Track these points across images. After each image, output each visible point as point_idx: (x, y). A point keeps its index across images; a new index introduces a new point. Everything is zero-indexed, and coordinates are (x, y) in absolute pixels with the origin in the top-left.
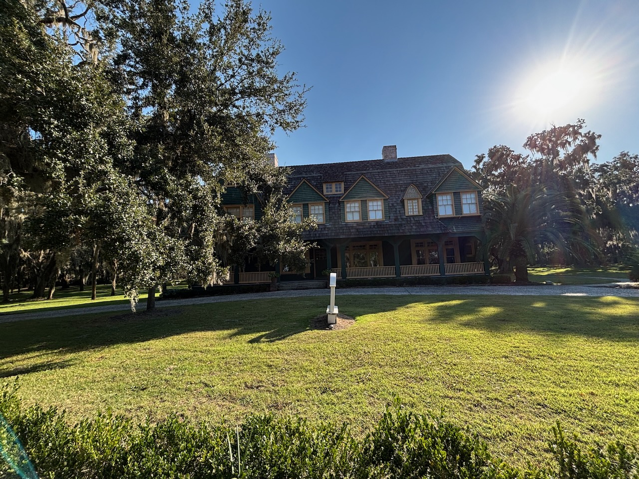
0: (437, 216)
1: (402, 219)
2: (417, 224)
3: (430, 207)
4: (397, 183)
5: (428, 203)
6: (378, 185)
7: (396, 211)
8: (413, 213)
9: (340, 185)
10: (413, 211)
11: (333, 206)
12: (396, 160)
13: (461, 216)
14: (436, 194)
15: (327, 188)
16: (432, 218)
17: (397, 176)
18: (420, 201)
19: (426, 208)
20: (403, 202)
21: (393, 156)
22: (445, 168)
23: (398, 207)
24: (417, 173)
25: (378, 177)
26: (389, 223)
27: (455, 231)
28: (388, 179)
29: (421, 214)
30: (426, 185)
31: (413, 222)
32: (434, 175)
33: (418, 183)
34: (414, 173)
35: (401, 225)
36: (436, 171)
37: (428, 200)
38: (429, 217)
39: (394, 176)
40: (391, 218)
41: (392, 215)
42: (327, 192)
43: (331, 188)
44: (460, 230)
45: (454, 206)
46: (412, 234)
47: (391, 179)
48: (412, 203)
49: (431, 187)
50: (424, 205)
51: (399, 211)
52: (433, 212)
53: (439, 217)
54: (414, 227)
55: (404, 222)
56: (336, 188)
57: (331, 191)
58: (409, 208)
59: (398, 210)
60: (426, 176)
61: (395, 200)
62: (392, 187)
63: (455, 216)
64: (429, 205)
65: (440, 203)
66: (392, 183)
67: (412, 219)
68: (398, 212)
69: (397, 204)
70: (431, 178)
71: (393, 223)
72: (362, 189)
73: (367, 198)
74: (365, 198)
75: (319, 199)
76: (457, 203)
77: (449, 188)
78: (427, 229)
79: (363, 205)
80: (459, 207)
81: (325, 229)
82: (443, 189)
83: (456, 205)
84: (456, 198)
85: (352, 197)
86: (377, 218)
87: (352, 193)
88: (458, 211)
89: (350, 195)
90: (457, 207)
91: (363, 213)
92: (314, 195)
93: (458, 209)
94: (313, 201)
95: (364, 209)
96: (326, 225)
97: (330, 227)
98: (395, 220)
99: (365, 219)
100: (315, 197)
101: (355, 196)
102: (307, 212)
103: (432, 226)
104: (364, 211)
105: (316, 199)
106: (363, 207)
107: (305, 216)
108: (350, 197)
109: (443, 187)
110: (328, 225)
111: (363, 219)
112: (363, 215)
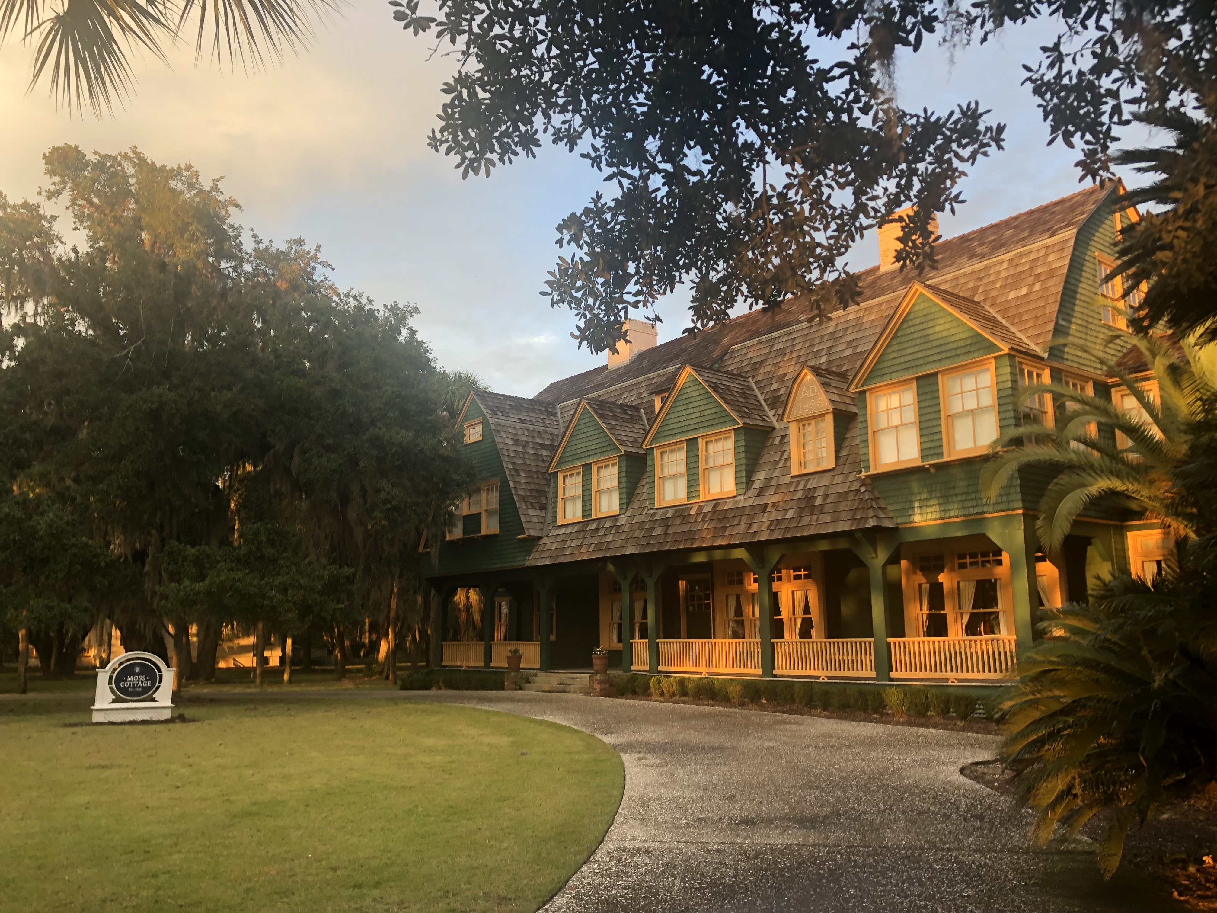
0: (867, 468)
1: (778, 486)
13: (936, 462)
14: (865, 392)
16: (852, 477)
27: (918, 518)
29: (831, 463)
31: (799, 496)
35: (764, 508)
38: (847, 474)
45: (918, 426)
48: (814, 431)
51: (786, 460)
55: (774, 499)
58: (808, 447)
65: (881, 422)
68: (782, 464)
72: (691, 406)
73: (699, 431)
74: (696, 432)
75: (609, 448)
76: (928, 417)
77: (904, 366)
78: (818, 519)
79: (692, 453)
80: (934, 430)
81: (611, 530)
82: (887, 371)
83: (925, 425)
84: (924, 397)
85: (670, 432)
86: (723, 490)
87: (670, 421)
88: (929, 445)
89: (666, 428)
90: (927, 431)
91: (691, 478)
92: (602, 440)
93: (931, 437)
94: (599, 455)
95: (693, 465)
96: (619, 517)
97: (623, 523)
98: (761, 492)
99: (695, 494)
100: (603, 444)
101: (675, 431)
102: (589, 487)
103: (836, 506)
104: (694, 471)
105: (605, 449)
106: (691, 460)
107: (587, 498)
108: (667, 433)
109: (885, 364)
110: (622, 519)
111: (690, 494)
112: (691, 483)
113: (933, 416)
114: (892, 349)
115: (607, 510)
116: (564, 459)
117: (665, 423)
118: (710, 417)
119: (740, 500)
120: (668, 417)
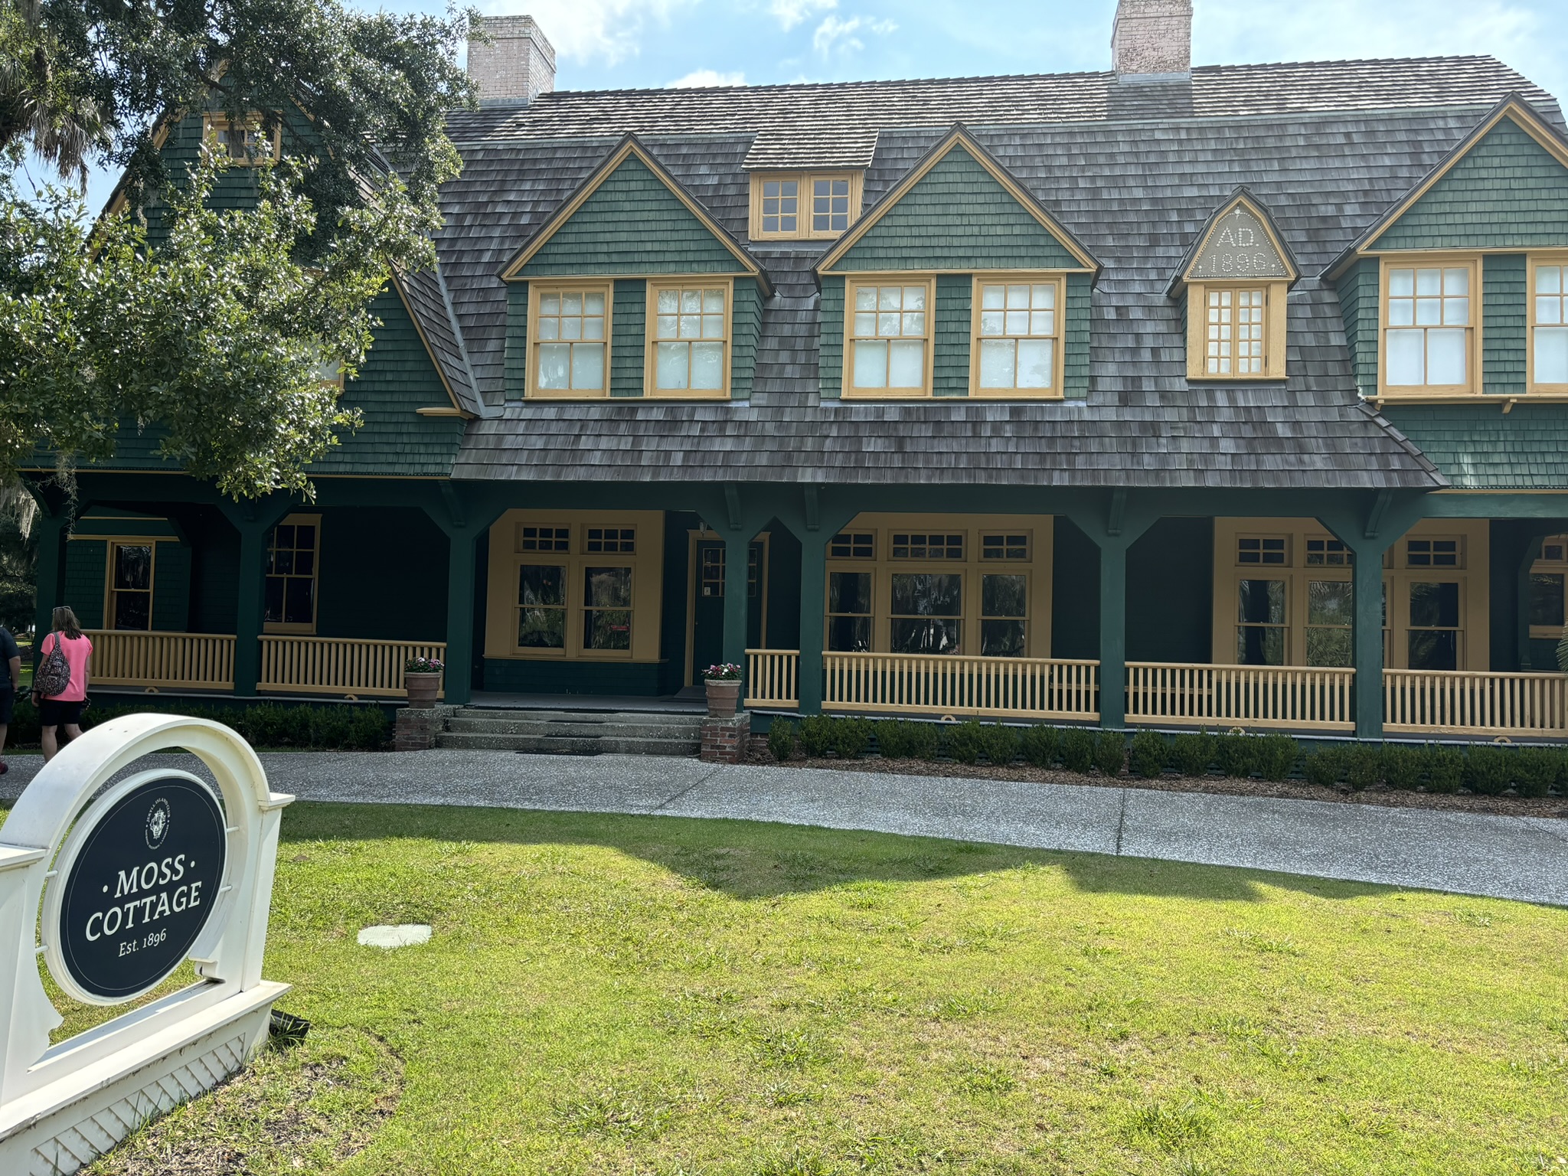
0: (1373, 388)
1: (1163, 395)
2: (1247, 432)
3: (1336, 340)
4: (1168, 193)
5: (1328, 311)
6: (1057, 202)
7: (1135, 350)
8: (1234, 367)
9: (842, 189)
10: (1234, 357)
11: (788, 303)
12: (1185, 76)
13: (1514, 396)
14: (1376, 260)
15: (769, 207)
16: (1338, 399)
17: (1172, 158)
18: (1280, 298)
19: (1310, 340)
20: (1178, 298)
21: (1169, 50)
22: (1452, 123)
23: (1149, 327)
24: (1288, 142)
25: (1064, 161)
26: (1087, 416)
27: (1470, 482)
28: (1118, 172)
29: (1278, 371)
30: (1331, 211)
31: (1226, 415)
32: (1387, 161)
33: (1283, 201)
34: (1271, 143)
35: (1152, 429)
36: (1402, 137)
37: (1328, 297)
38: (1322, 394)
39: (1152, 159)
40: (1103, 385)
41: (1111, 369)
42: (770, 225)
43: (791, 206)
44: (1505, 479)
45: (1479, 334)
46: (1210, 483)
47: (1132, 170)
48: (1234, 308)
49: (1360, 223)
50: (1299, 325)
51: (1155, 351)
52: (1349, 361)
53: (1380, 397)
54: (1227, 446)
55: (1170, 415)
56: (820, 205)
57: (789, 224)
58: (1213, 334)
59: (1149, 342)
60: (1337, 163)
61: (1137, 288)
62: (1132, 218)
63: (1480, 394)
64: (1334, 325)
65: (1395, 315)
66: (1139, 193)
67: (1221, 399)
68: (1147, 356)
69: (1150, 308)
70: (1364, 174)
71: (1111, 415)
72: (952, 209)
73: (973, 263)
74: (964, 263)
75: (705, 256)
76: (1501, 322)
77: (1461, 230)
78: (1301, 462)
79: (951, 304)
80: (1511, 345)
81: (722, 429)
82: (1425, 231)
83: (1495, 333)
84: (1496, 289)
85: (891, 253)
86: (1020, 385)
87: (893, 232)
88: (1500, 367)
89: (879, 243)
90: (1497, 345)
91: (945, 350)
92: (681, 236)
93: (1504, 356)
94: (672, 267)
95: (952, 327)
96: (733, 405)
97: (753, 418)
98: (1125, 399)
99: (953, 383)
100: (685, 246)
101: (906, 253)
102: (634, 330)
103: (1330, 441)
104: (953, 339)
105: (690, 257)
106: (947, 316)
107: (626, 352)
108: (881, 253)
109: (1424, 220)
110: (745, 410)
111: (940, 382)
112: (945, 362)
113: (1510, 322)
114: (1440, 197)
115: (684, 385)
116: (551, 259)
117: (877, 232)
118: (1004, 241)
119: (1079, 408)
120: (888, 222)
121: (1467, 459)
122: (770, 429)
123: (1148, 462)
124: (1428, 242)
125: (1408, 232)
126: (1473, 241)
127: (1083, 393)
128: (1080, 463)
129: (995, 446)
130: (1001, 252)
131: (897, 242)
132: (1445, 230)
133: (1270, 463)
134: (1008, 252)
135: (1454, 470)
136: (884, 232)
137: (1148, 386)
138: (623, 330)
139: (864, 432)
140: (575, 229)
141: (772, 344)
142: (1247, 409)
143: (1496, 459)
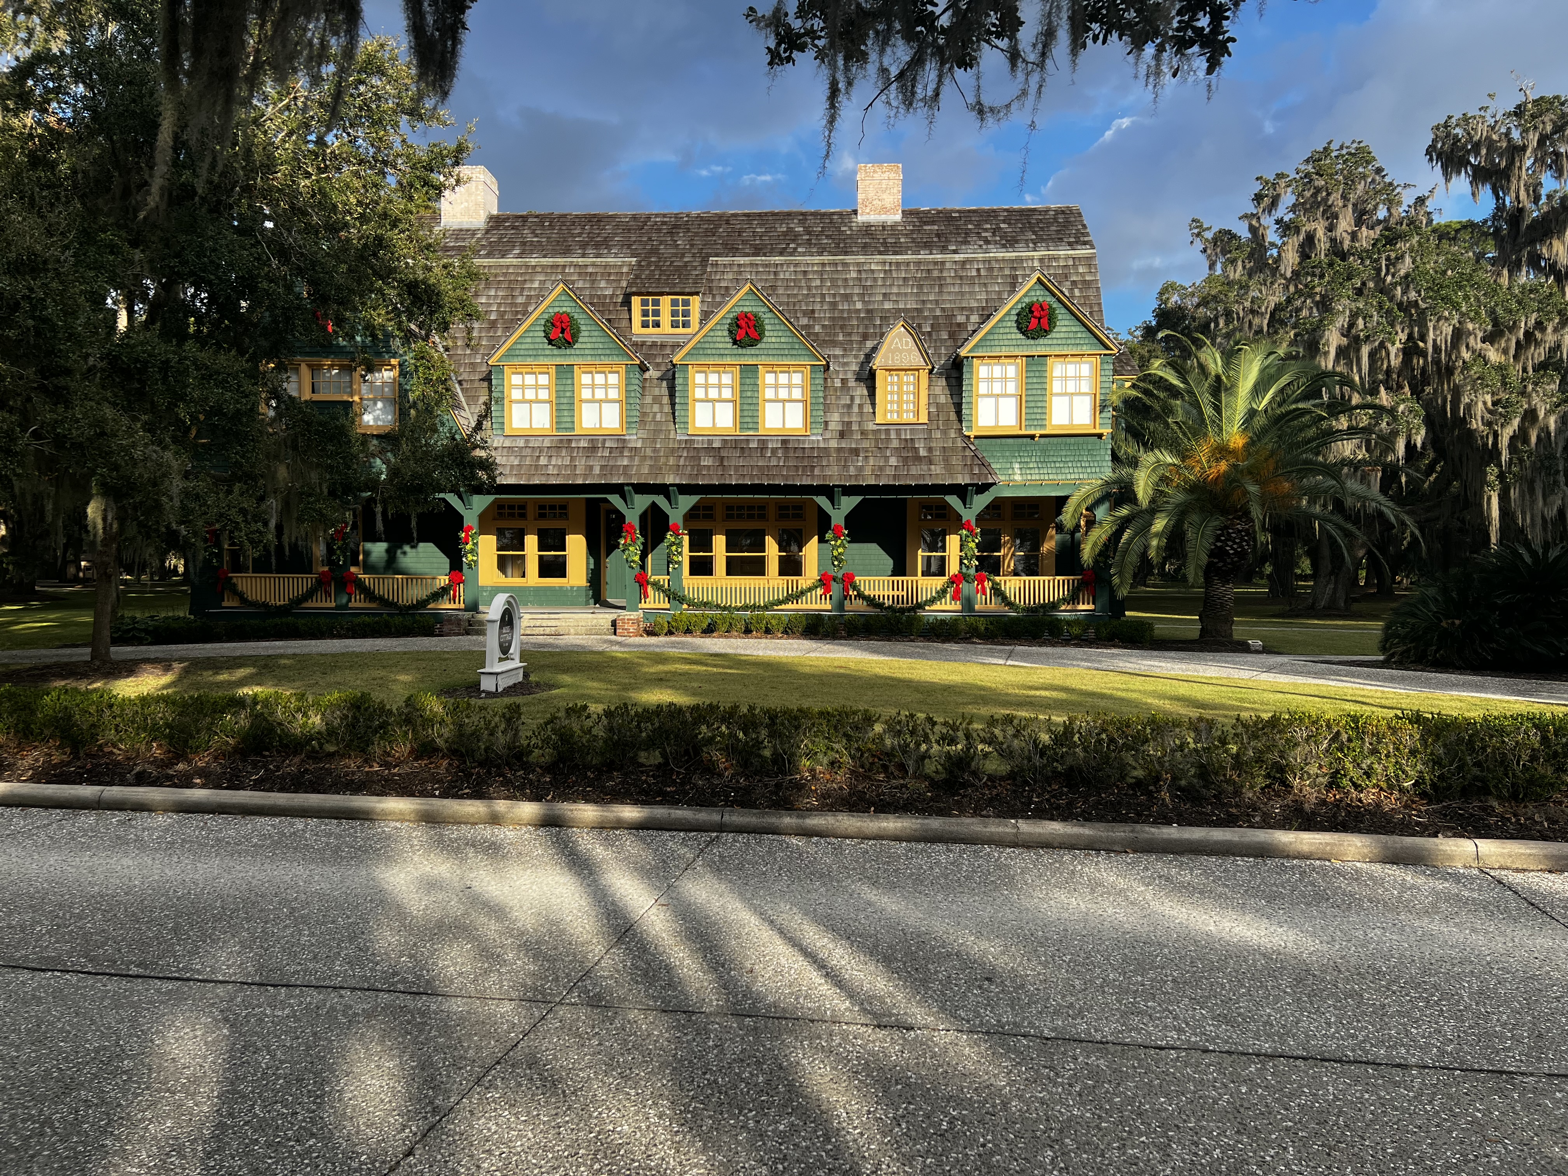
1: (863, 433)
2: (904, 453)
4: (876, 306)
6: (813, 311)
7: (849, 406)
8: (899, 416)
9: (688, 303)
10: (900, 410)
13: (1041, 431)
15: (645, 313)
16: (952, 434)
18: (924, 378)
19: (941, 401)
21: (888, 201)
23: (859, 391)
24: (945, 274)
25: (817, 284)
26: (822, 445)
27: (1018, 478)
28: (848, 291)
30: (962, 320)
31: (895, 444)
33: (938, 312)
34: (935, 274)
35: (856, 452)
38: (945, 431)
39: (869, 283)
40: (831, 427)
41: (836, 417)
42: (644, 324)
43: (657, 313)
44: (1035, 475)
47: (857, 290)
48: (900, 383)
50: (938, 390)
51: (859, 406)
52: (959, 414)
53: (974, 433)
54: (893, 461)
55: (865, 444)
56: (675, 313)
57: (657, 325)
58: (888, 398)
59: (857, 402)
62: (854, 322)
63: (1022, 431)
65: (981, 388)
66: (859, 306)
67: (893, 436)
68: (855, 410)
69: (860, 380)
70: (984, 295)
71: (834, 444)
73: (759, 358)
74: (754, 358)
75: (608, 352)
76: (1034, 392)
77: (1014, 343)
78: (930, 470)
79: (748, 381)
80: (1039, 404)
81: (622, 452)
82: (996, 343)
83: (1031, 398)
84: (1032, 374)
85: (714, 352)
86: (787, 426)
87: (714, 339)
88: (1033, 417)
89: (707, 346)
90: (1032, 404)
91: (746, 407)
92: (594, 340)
93: (1036, 410)
94: (589, 358)
95: (749, 394)
96: (627, 438)
97: (639, 445)
98: (842, 435)
99: (750, 426)
100: (596, 346)
101: (722, 352)
102: (568, 394)
103: (946, 460)
104: (750, 401)
105: (600, 352)
106: (746, 388)
107: (563, 407)
108: (709, 352)
109: (996, 337)
110: (635, 439)
111: (743, 426)
112: (746, 413)
113: (1039, 392)
114: (1004, 324)
115: (598, 426)
116: (517, 352)
117: (706, 339)
118: (776, 346)
119: (816, 438)
120: (712, 334)
121: (1017, 466)
122: (649, 452)
123: (852, 471)
124: (998, 349)
125: (988, 343)
126: (1021, 348)
127: (820, 431)
128: (817, 472)
129: (774, 462)
130: (774, 352)
131: (717, 346)
132: (1006, 343)
133: (914, 471)
134: (779, 352)
135: (1010, 472)
136: (710, 339)
137: (855, 427)
138: (562, 394)
139: (702, 454)
140: (531, 334)
141: (648, 400)
142: (906, 440)
143: (1031, 465)
